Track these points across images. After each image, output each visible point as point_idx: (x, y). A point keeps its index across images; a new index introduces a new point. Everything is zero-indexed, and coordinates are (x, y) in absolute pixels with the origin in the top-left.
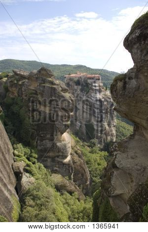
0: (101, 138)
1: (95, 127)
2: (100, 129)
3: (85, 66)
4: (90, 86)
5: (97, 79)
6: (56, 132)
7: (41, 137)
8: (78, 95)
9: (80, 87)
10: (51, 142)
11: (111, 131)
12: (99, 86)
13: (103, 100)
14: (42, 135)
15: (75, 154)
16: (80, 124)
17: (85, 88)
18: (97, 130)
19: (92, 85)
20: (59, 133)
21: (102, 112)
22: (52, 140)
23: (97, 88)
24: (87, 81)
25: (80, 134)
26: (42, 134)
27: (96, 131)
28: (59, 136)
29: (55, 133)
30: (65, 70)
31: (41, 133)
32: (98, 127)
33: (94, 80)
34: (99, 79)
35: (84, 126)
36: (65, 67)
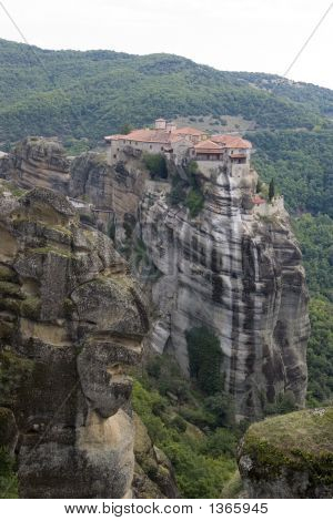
0: (248, 387)
1: (227, 349)
2: (243, 353)
3: (189, 63)
4: (207, 186)
5: (233, 159)
6: (85, 415)
7: (33, 431)
8: (160, 216)
9: (166, 187)
10: (66, 450)
11: (290, 359)
12: (244, 186)
13: (257, 240)
14: (36, 426)
15: (148, 482)
16: (165, 333)
17: (188, 191)
18: (234, 359)
19: (215, 183)
20: (95, 418)
21: (253, 289)
22: (71, 441)
23: (235, 194)
24: (195, 166)
25: (164, 370)
26: (35, 421)
27: (227, 362)
28: (95, 428)
29: (80, 417)
30: (106, 80)
31: (31, 417)
32: (235, 346)
33: (221, 164)
34: (241, 160)
35: (184, 341)
36: (103, 62)
